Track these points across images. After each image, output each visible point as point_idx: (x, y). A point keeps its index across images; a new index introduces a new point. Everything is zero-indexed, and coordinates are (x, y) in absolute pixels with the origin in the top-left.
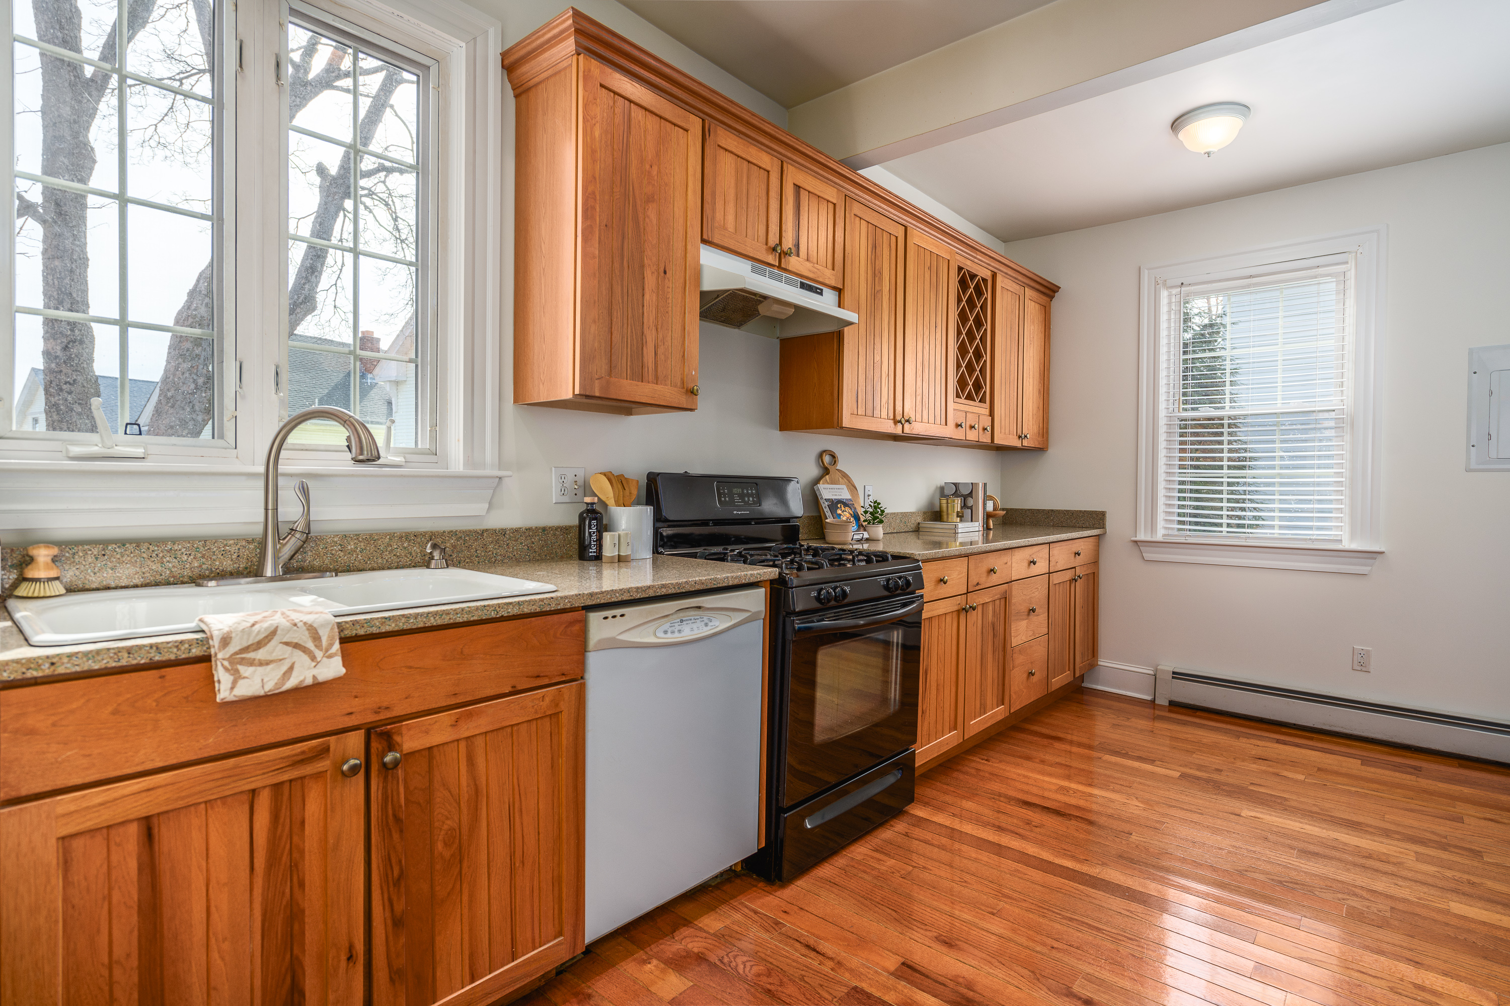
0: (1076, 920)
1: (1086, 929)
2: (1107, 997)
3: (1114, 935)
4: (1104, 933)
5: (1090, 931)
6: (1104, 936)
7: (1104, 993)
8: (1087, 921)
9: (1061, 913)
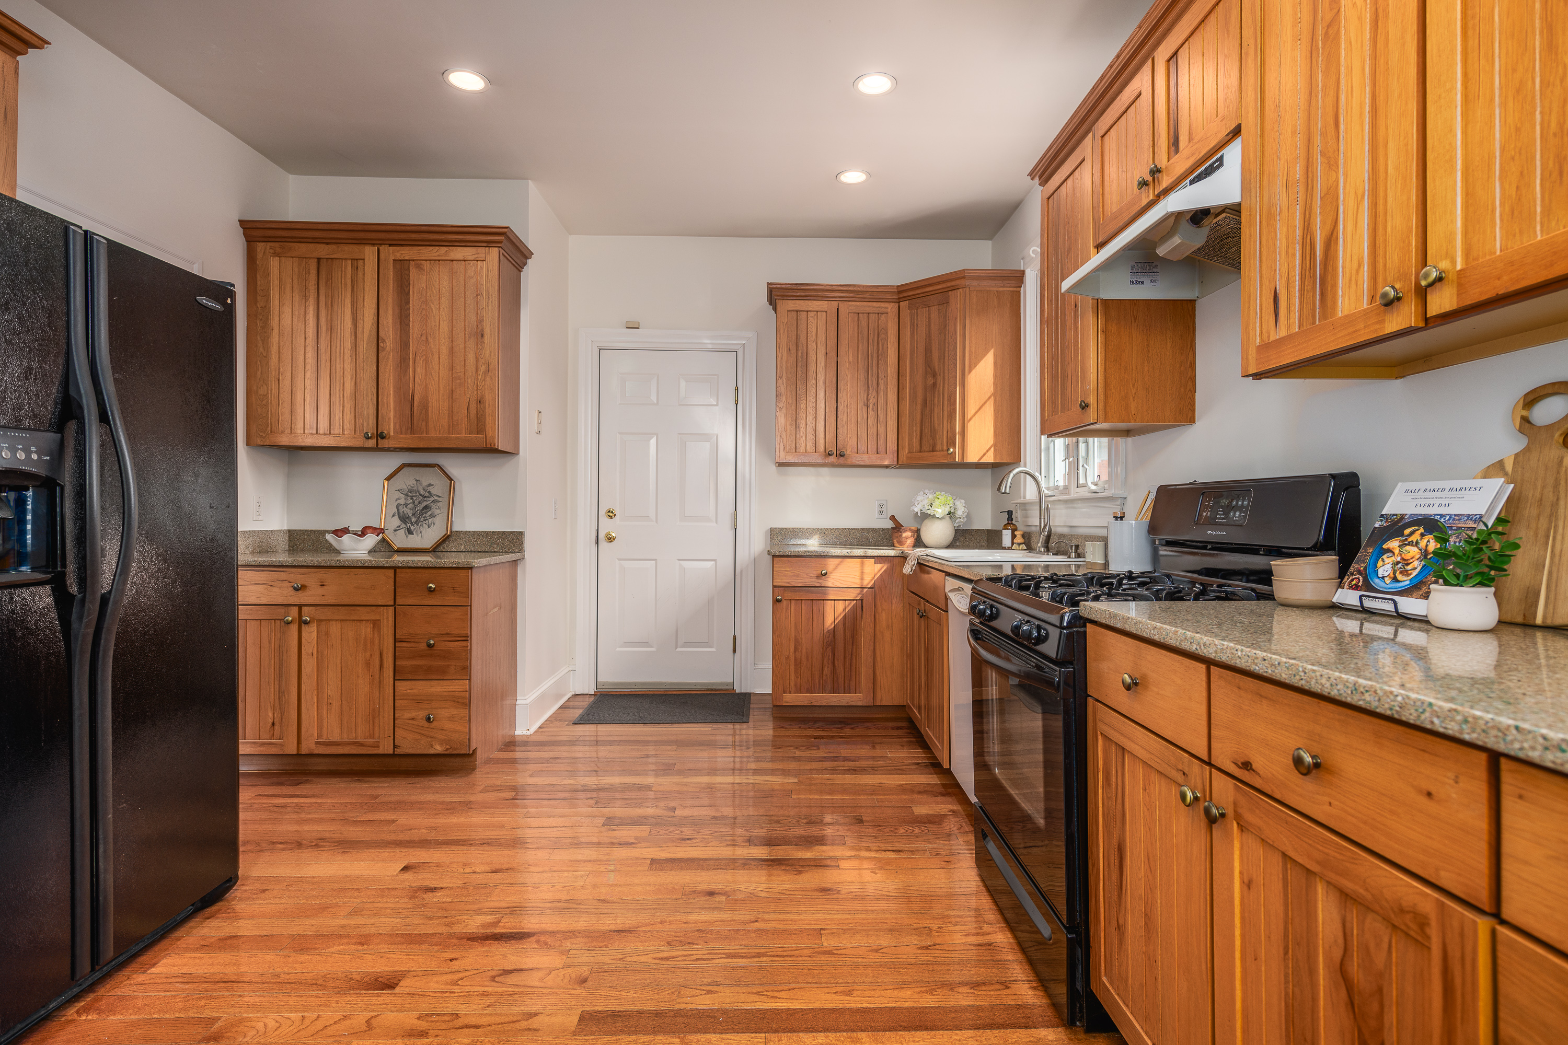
0: (753, 957)
1: (740, 951)
2: (701, 902)
3: (715, 956)
4: (724, 954)
5: (737, 951)
6: (723, 951)
7: (704, 904)
8: (744, 960)
9: (770, 959)
